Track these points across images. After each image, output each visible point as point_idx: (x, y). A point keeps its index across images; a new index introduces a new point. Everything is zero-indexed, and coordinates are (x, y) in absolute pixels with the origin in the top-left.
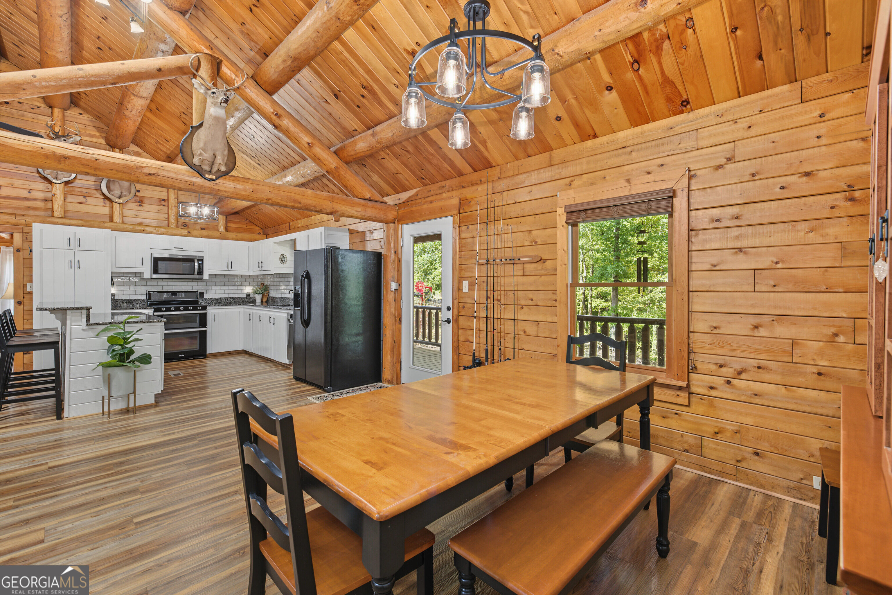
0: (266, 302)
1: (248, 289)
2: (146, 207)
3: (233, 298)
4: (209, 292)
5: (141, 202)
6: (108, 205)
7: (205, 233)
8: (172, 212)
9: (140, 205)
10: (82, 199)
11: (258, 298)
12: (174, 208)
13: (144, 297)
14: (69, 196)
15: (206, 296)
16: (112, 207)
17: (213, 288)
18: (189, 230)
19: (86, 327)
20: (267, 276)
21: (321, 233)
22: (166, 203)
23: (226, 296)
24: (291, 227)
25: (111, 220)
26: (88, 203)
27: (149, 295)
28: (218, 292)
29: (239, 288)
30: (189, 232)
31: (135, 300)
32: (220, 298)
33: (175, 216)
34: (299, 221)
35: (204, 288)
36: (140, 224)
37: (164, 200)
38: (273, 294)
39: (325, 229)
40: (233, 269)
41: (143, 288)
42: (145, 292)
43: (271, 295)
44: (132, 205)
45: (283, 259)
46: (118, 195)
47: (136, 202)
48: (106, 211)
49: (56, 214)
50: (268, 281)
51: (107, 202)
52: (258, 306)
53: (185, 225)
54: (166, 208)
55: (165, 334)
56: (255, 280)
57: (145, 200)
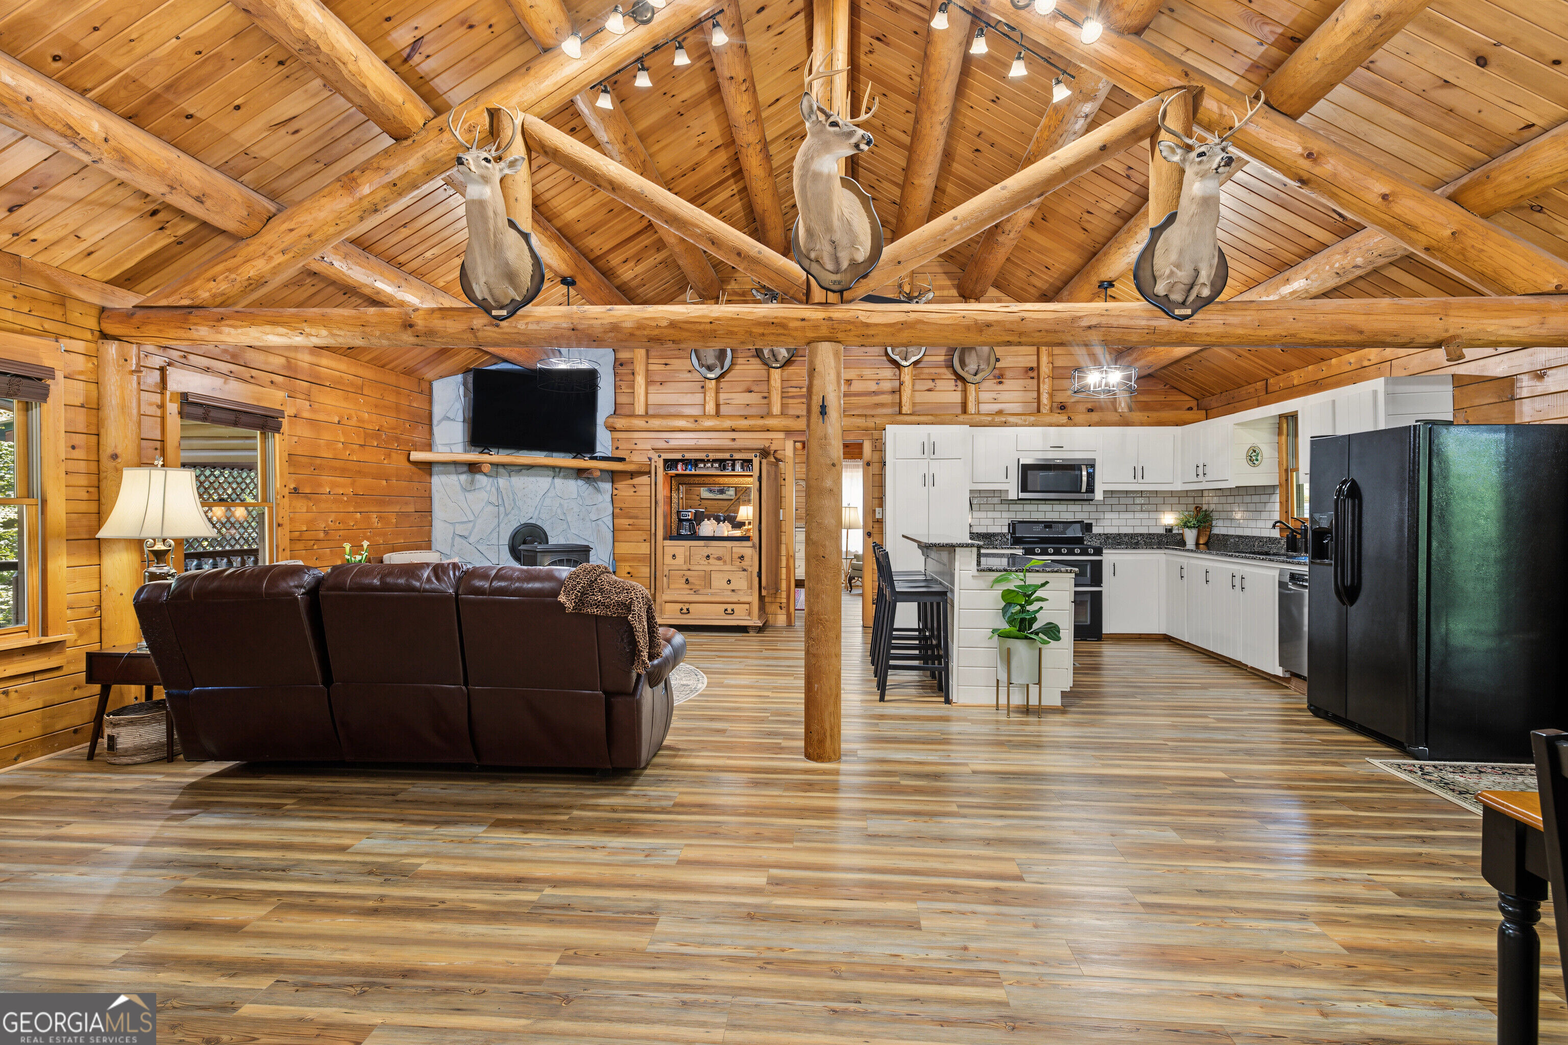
0: (1206, 544)
1: (1169, 519)
2: (1008, 384)
3: (1141, 535)
4: (1102, 523)
5: (1000, 378)
6: (960, 388)
7: (1095, 416)
8: (1045, 387)
9: (1000, 383)
10: (930, 384)
11: (1190, 536)
12: (1046, 380)
13: (1005, 530)
14: (917, 381)
15: (1096, 530)
16: (965, 391)
17: (1108, 515)
18: (1070, 415)
19: (976, 573)
20: (1206, 494)
21: (1375, 393)
22: (1034, 374)
23: (1129, 531)
24: (1270, 389)
25: (965, 410)
26: (937, 389)
27: (1013, 526)
28: (1115, 522)
29: (1152, 515)
30: (1069, 418)
31: (994, 535)
32: (1119, 534)
33: (1048, 393)
34: (1294, 373)
35: (1093, 515)
36: (1000, 412)
37: (1032, 369)
38: (1220, 528)
39: (1386, 383)
40: (1145, 480)
41: (1005, 515)
42: (1006, 522)
43: (1216, 531)
44: (990, 384)
45: (1253, 457)
46: (973, 372)
47: (995, 377)
48: (957, 397)
49: (904, 410)
50: (1210, 503)
51: (959, 383)
52: (1188, 550)
53: (1063, 407)
54: (1035, 381)
55: (1075, 592)
56: (1183, 500)
57: (1008, 374)
